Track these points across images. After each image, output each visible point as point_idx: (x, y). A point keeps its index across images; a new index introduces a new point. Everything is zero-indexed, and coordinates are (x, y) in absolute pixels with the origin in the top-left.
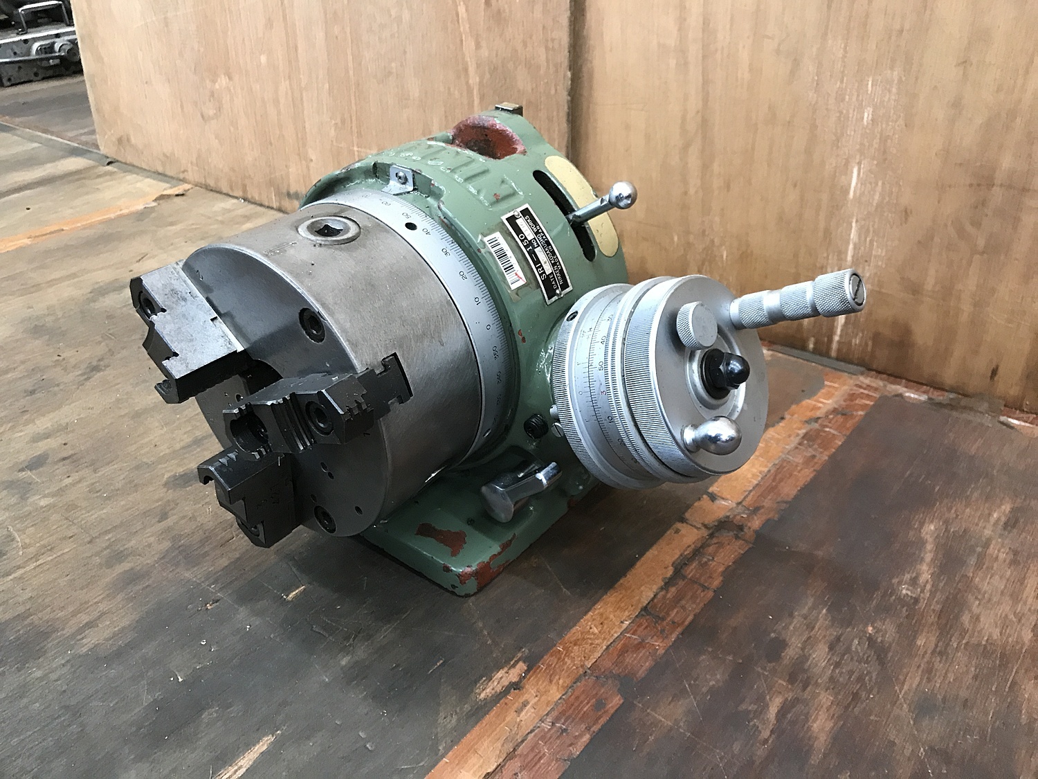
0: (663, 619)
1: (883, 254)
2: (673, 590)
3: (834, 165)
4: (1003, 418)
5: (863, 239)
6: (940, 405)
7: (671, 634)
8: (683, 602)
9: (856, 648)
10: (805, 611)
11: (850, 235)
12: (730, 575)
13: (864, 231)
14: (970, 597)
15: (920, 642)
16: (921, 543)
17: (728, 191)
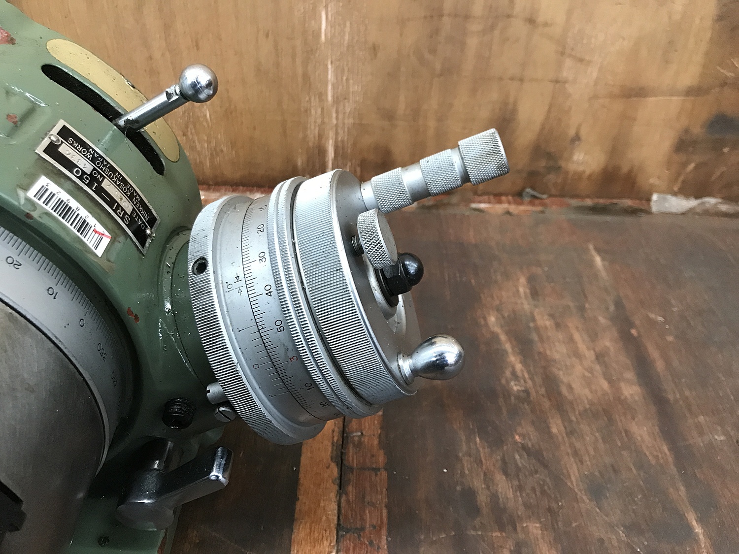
0: (363, 529)
1: (360, 90)
2: (350, 488)
3: (302, 11)
4: (474, 205)
5: (340, 78)
6: (429, 208)
7: (380, 542)
8: (368, 498)
9: (522, 463)
10: (464, 448)
11: (327, 76)
12: (386, 443)
13: (339, 71)
14: (555, 370)
15: (554, 430)
16: (495, 337)
17: (198, 49)
